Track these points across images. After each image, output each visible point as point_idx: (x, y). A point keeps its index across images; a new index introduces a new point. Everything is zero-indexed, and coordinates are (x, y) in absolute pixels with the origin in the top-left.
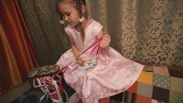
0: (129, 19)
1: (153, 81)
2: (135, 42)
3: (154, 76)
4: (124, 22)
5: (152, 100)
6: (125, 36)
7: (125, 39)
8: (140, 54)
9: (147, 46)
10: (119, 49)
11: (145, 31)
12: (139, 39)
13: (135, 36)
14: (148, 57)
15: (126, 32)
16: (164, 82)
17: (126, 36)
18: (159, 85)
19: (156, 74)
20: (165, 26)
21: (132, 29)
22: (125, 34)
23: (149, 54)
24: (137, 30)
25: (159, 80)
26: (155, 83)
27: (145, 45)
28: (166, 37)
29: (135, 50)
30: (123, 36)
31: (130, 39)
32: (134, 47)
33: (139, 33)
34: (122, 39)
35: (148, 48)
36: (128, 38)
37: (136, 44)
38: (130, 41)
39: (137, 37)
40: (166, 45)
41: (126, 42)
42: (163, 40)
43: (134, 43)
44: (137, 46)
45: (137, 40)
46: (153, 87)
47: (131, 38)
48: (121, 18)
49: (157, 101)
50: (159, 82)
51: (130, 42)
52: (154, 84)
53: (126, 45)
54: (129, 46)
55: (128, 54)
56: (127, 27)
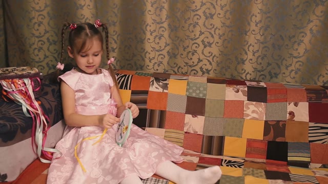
0: (157, 8)
1: (187, 90)
2: (167, 45)
3: (188, 84)
4: (150, 11)
5: (186, 115)
6: (151, 34)
7: (152, 38)
8: (175, 64)
9: (184, 50)
10: (141, 56)
11: (181, 27)
12: (173, 40)
13: (166, 34)
14: (186, 68)
15: (152, 28)
16: (199, 90)
17: (153, 34)
18: (194, 95)
19: (191, 82)
20: (205, 21)
21: (162, 23)
22: (151, 31)
23: (186, 63)
24: (169, 25)
25: (195, 88)
26: (189, 92)
27: (181, 49)
28: (207, 38)
29: (167, 58)
30: (148, 34)
31: (158, 39)
32: (165, 52)
33: (172, 31)
34: (146, 39)
35: (185, 54)
36: (155, 38)
37: (168, 48)
38: (158, 43)
39: (169, 36)
40: (208, 49)
41: (153, 45)
42: (204, 42)
43: (165, 47)
44: (170, 51)
45: (169, 41)
46: (186, 97)
47: (160, 38)
48: (145, 5)
49: (191, 115)
50: (194, 91)
51: (160, 45)
52: (188, 94)
53: (152, 49)
54: (157, 51)
55: (156, 65)
56: (153, 20)
